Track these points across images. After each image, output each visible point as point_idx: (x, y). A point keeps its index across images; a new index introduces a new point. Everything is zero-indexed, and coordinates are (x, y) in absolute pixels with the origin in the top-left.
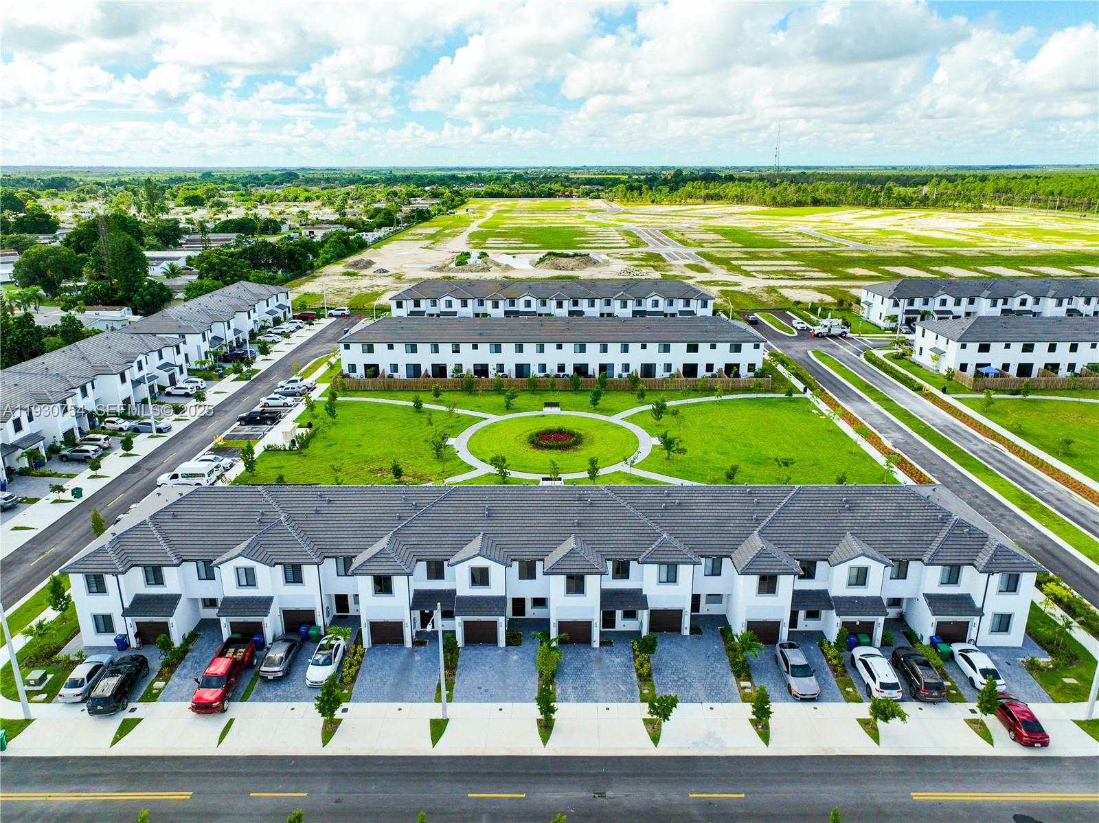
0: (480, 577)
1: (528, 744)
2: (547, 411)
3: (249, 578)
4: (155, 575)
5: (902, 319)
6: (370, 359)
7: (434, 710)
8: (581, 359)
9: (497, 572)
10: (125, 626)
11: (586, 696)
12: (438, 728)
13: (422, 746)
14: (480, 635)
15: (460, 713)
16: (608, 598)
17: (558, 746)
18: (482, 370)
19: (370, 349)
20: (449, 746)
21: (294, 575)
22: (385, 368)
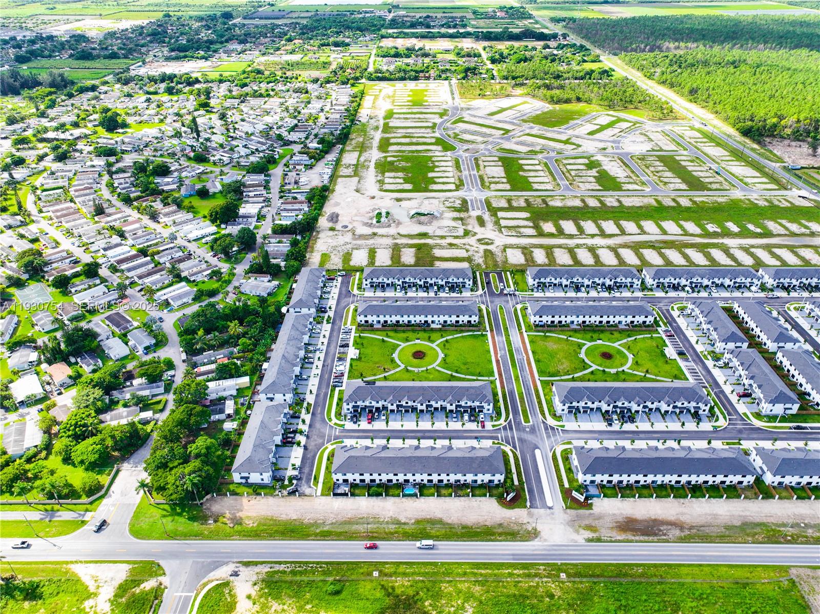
0: (407, 403)
1: (415, 428)
2: (417, 341)
3: (371, 403)
4: (356, 403)
5: (536, 285)
6: (366, 319)
7: (402, 423)
8: (426, 319)
9: (409, 402)
10: (352, 410)
11: (423, 421)
12: (402, 426)
13: (400, 428)
14: (407, 411)
15: (404, 423)
16: (427, 405)
17: (419, 428)
18: (398, 322)
19: (366, 316)
20: (404, 428)
21: (378, 402)
22: (370, 322)
